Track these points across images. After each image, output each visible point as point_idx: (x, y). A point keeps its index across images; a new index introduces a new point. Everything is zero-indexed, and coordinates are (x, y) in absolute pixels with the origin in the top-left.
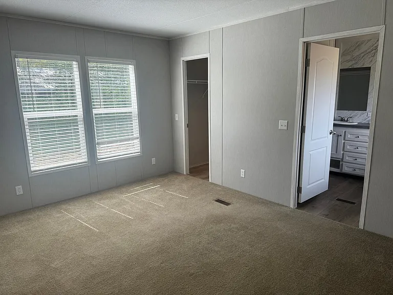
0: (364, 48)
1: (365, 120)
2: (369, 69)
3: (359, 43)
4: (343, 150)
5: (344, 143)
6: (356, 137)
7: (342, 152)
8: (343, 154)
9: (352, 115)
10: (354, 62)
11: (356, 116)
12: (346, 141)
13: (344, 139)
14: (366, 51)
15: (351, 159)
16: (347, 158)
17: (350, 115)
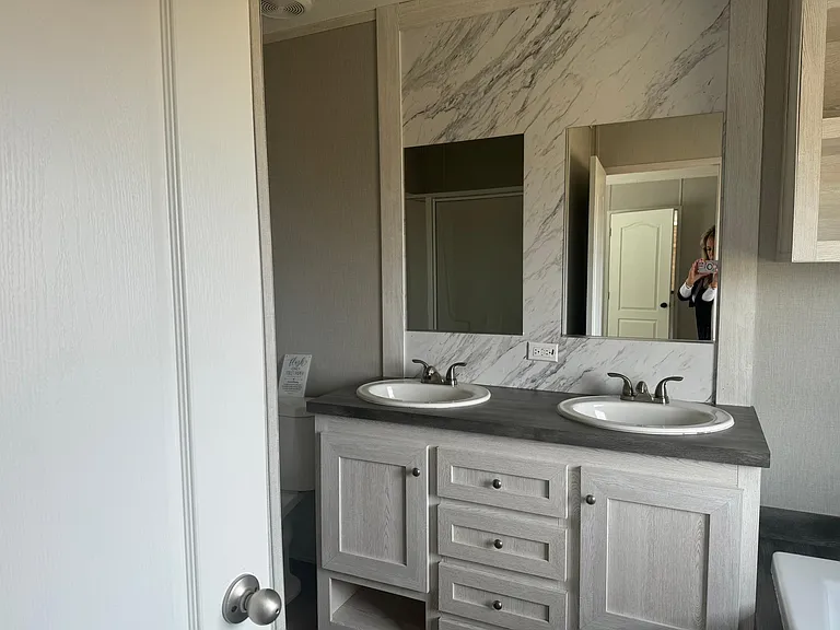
0: (490, 49)
1: (520, 374)
2: (517, 142)
3: (467, 28)
4: (434, 548)
5: (434, 510)
6: (486, 484)
7: (429, 560)
8: (435, 568)
9: (467, 352)
10: (452, 116)
11: (482, 356)
12: (443, 504)
13: (433, 490)
14: (500, 60)
15: (472, 602)
16: (454, 595)
17: (461, 351)
